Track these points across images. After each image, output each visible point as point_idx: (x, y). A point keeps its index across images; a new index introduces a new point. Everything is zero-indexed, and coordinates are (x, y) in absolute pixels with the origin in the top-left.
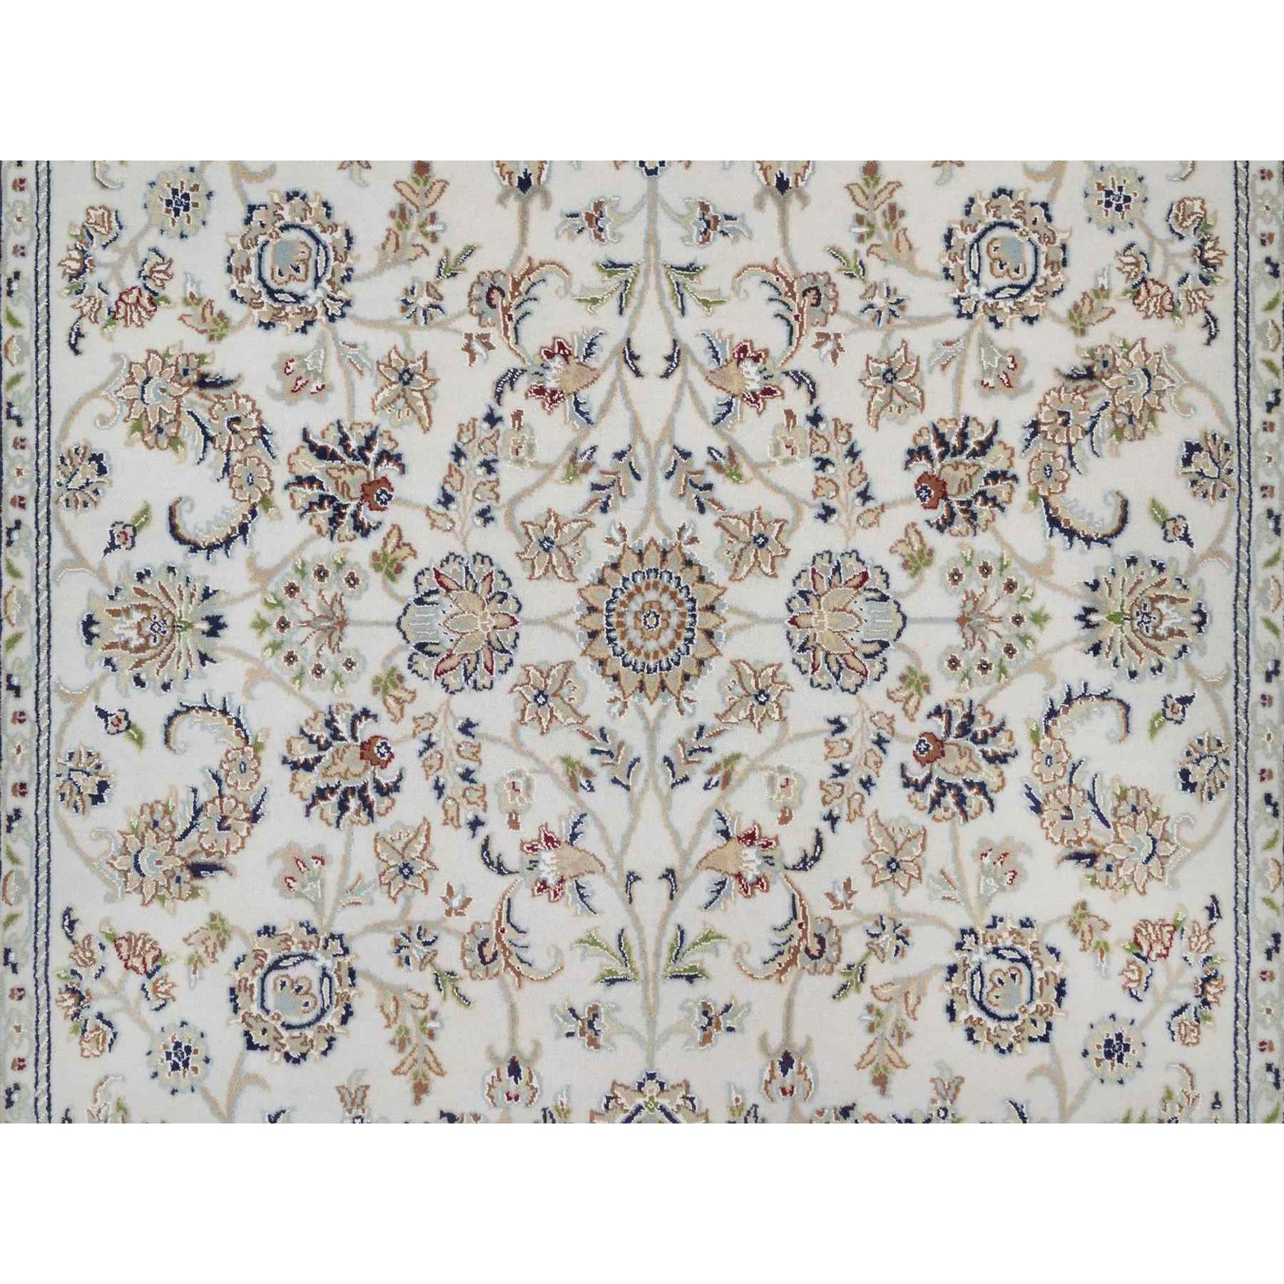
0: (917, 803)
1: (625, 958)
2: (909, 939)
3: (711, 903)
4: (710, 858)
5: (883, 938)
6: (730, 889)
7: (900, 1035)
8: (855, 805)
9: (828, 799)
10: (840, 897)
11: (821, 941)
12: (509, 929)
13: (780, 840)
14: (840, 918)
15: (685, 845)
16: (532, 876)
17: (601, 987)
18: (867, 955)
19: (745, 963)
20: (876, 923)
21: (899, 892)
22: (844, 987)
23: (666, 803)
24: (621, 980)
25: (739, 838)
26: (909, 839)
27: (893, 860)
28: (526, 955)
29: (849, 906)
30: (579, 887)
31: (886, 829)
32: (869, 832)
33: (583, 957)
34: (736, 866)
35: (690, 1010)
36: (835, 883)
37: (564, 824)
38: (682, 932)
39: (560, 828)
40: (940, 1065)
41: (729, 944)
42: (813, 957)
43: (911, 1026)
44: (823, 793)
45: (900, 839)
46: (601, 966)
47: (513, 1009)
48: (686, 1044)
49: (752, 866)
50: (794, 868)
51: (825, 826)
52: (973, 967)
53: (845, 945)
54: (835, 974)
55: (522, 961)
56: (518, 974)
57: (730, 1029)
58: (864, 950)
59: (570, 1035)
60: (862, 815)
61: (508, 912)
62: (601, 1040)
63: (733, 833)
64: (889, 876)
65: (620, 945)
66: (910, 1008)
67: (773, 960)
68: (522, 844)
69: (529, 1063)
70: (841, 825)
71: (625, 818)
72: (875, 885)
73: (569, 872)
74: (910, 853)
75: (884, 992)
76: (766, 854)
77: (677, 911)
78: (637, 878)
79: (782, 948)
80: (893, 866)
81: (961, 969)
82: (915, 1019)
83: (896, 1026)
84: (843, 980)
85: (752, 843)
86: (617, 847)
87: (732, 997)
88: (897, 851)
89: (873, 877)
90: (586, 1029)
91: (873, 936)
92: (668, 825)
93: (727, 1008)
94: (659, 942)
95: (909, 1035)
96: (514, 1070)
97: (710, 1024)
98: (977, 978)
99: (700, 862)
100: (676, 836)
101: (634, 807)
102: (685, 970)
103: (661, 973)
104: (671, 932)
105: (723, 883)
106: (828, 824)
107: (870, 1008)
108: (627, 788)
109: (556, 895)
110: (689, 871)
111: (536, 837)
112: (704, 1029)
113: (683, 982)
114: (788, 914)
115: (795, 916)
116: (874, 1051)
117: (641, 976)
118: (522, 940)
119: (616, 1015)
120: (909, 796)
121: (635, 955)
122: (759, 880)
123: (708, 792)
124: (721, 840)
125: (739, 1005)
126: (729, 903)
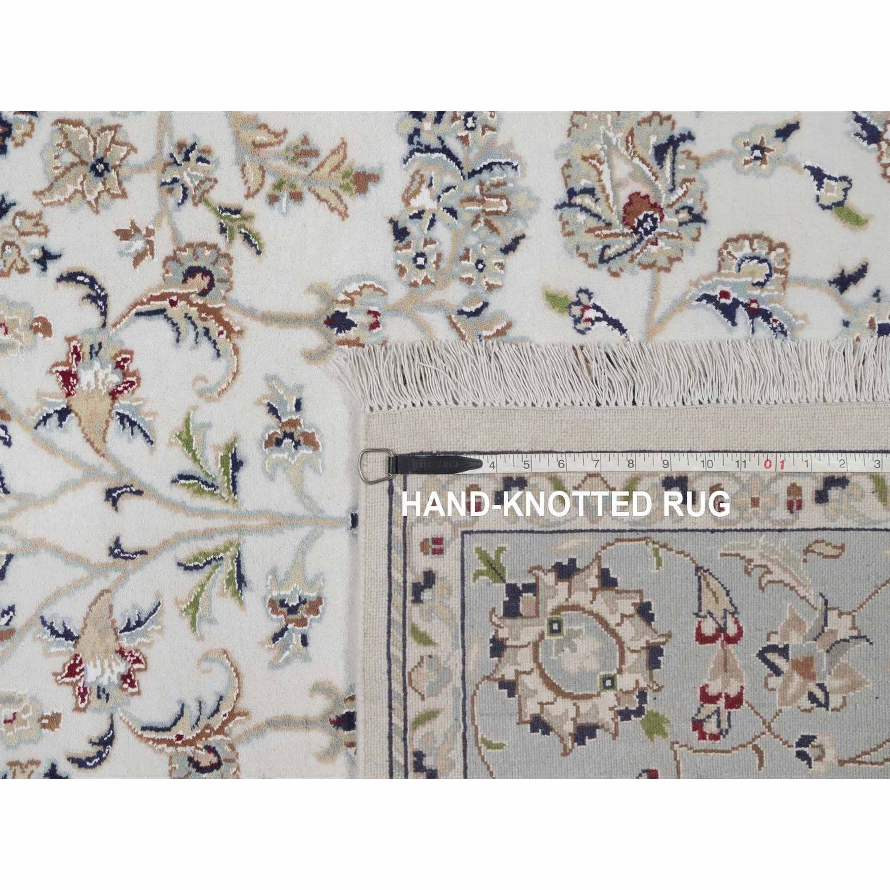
0: (24, 135)
1: (211, 560)
2: (189, 142)
3: (146, 436)
4: (92, 437)
5: (187, 180)
6: (129, 407)
7: (304, 153)
8: (28, 225)
9: (20, 265)
10: (138, 245)
11: (191, 272)
12: (179, 730)
13: (70, 335)
14: (164, 246)
15: (77, 473)
16: (114, 693)
17: (247, 595)
18: (208, 204)
19: (219, 384)
20: (170, 191)
21: (133, 159)
22: (247, 237)
23: (28, 501)
24: (239, 566)
25: (69, 394)
26: (69, 144)
27: (93, 168)
28: (210, 704)
29: (150, 232)
30: (128, 628)
31: (57, 179)
32: (60, 203)
33: (212, 621)
34: (102, 399)
35: (275, 465)
36: (121, 253)
37: (53, 650)
38: (181, 477)
39: (61, 653)
41: (195, 408)
42: (211, 285)
43: (293, 137)
44: (14, 273)
45: (68, 158)
46: (222, 595)
47: (274, 724)
48: (316, 470)
49: (101, 376)
50: (104, 314)
51: (55, 269)
53: (196, 238)
54: (232, 253)
55: (217, 710)
56: (232, 715)
57: (298, 405)
58: (202, 207)
59: (304, 641)
60: (40, 215)
61: (157, 730)
62: (311, 595)
63: (62, 403)
64: (113, 173)
65: (197, 567)
66: (273, 139)
67: (215, 343)
68: (78, 709)
69: (337, 702)
70: (52, 245)
72: (124, 195)
73: (110, 640)
74: (85, 143)
75: (253, 176)
76: (87, 356)
77: (156, 487)
78: (117, 544)
79: (201, 330)
80: (101, 167)
82: (285, 132)
83: (293, 160)
84: (239, 240)
85: (75, 376)
86: (80, 572)
87: (259, 403)
88: (83, 163)
89: (114, 196)
90: (297, 616)
91: (185, 196)
92: (53, 498)
93: (273, 410)
94: (193, 511)
95: (305, 140)
96: (348, 721)
97: (291, 436)
99: (98, 451)
100: (65, 487)
101: (34, 546)
102: (226, 473)
103: (230, 507)
104: (181, 494)
105: (122, 418)
106: (50, 265)
107: (273, 199)
108: (10, 557)
109: (138, 661)
110: (109, 469)
111: (69, 689)
112: (297, 444)
113: (243, 476)
114: (159, 323)
115: (161, 312)
116: (325, 193)
117: (235, 536)
118: (192, 710)
119: (281, 576)
120: (17, 145)
121: (208, 545)
122: (118, 366)
123: (13, 441)
124: (71, 421)
125: (268, 392)
126: (146, 409)
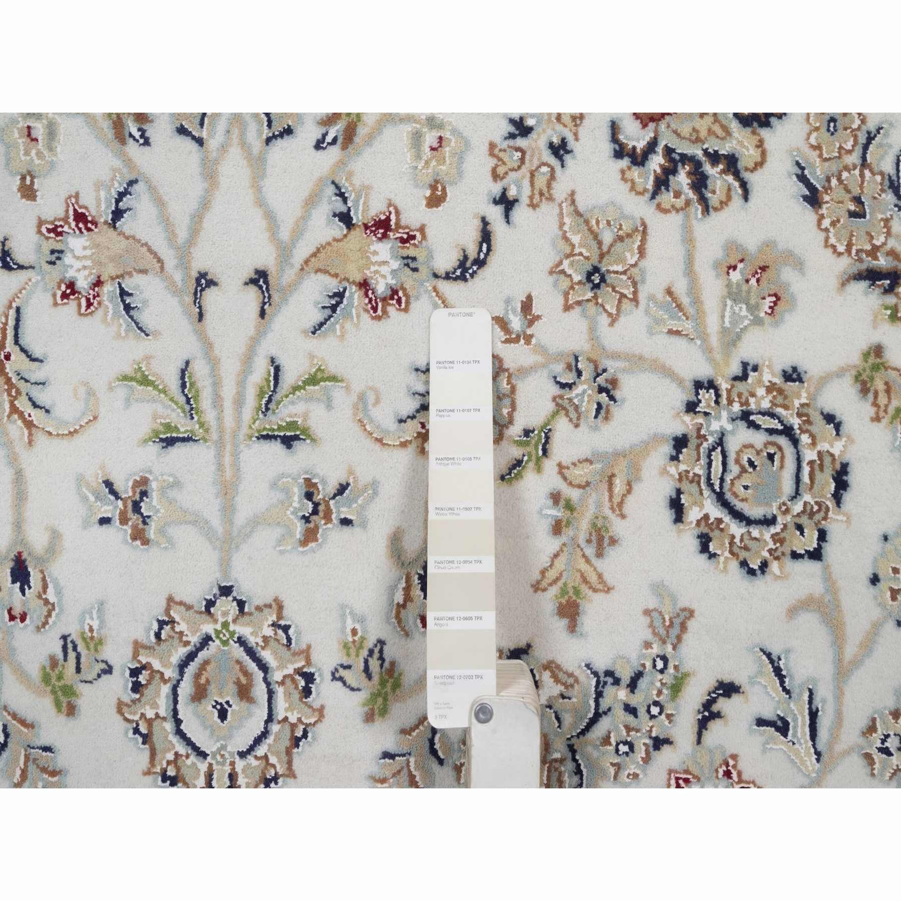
0: (633, 182)
1: (191, 406)
2: (617, 394)
3: (321, 325)
4: (322, 256)
5: (579, 389)
6: (351, 304)
7: (600, 539)
8: (541, 182)
9: (501, 170)
10: (516, 323)
12: (17, 356)
13: (428, 231)
14: (513, 356)
15: (285, 234)
16: (54, 273)
17: (154, 449)
18: (555, 414)
19: (371, 421)
20: (569, 367)
21: (604, 320)
22: (519, 463)
23: (258, 165)
24: (184, 440)
25: (366, 227)
26: (621, 239)
27: (596, 270)
28: (41, 397)
29: (528, 339)
30: (123, 293)
31: (587, 222)
32: (562, 225)
33: (128, 402)
34: (360, 270)
35: (287, 491)
36: (508, 301)
37: (103, 194)
38: (277, 369)
39: (98, 205)
40: (659, 589)
41: (347, 388)
43: (618, 527)
44: (493, 162)
45: (607, 237)
46: (155, 417)
47: (19, 477)
48: (279, 542)
49: (385, 270)
50: (447, 277)
51: (495, 213)
52: (711, 440)
53: (521, 397)
54: (504, 444)
55: (35, 405)
56: (29, 425)
57: (346, 522)
58: (551, 407)
59: (104, 521)
60: (551, 199)
61: (16, 328)
62: (151, 532)
63: (357, 217)
64: (590, 295)
65: (183, 385)
66: (616, 500)
67: (413, 417)
68: (41, 223)
69: (41, 561)
70: (520, 213)
71: (198, 187)
72: (567, 308)
73: (110, 270)
74: (622, 260)
75: (579, 474)
76: (405, 253)
77: (270, 336)
78: (211, 283)
79: (427, 399)
80: (596, 279)
81: (693, 443)
82: (623, 516)
83: (594, 525)
84: (517, 453)
85: (385, 236)
86: (182, 234)
87: (351, 472)
88: (602, 256)
89: (566, 295)
90: (130, 514)
91: (563, 386)
92: (261, 202)
93: (342, 489)
94: (241, 384)
95: (613, 541)
96: (20, 574)
97: (315, 512)
98: (717, 457)
99: (307, 262)
100: (270, 217)
101: (210, 174)
102: (280, 428)
103: (245, 430)
104: (260, 370)
105: (340, 295)
106: (499, 210)
107: (556, 497)
108: (200, 142)
109: (89, 304)
110: (290, 275)
111: (62, 214)
112: (306, 519)
113: (276, 447)
116: (560, 564)
117: (214, 436)
118: (36, 373)
119: (172, 494)
120: (623, 172)
121: (205, 402)
122: (395, 292)
123: (320, 152)
124: (339, 229)
125: (361, 484)
126: (348, 325)
